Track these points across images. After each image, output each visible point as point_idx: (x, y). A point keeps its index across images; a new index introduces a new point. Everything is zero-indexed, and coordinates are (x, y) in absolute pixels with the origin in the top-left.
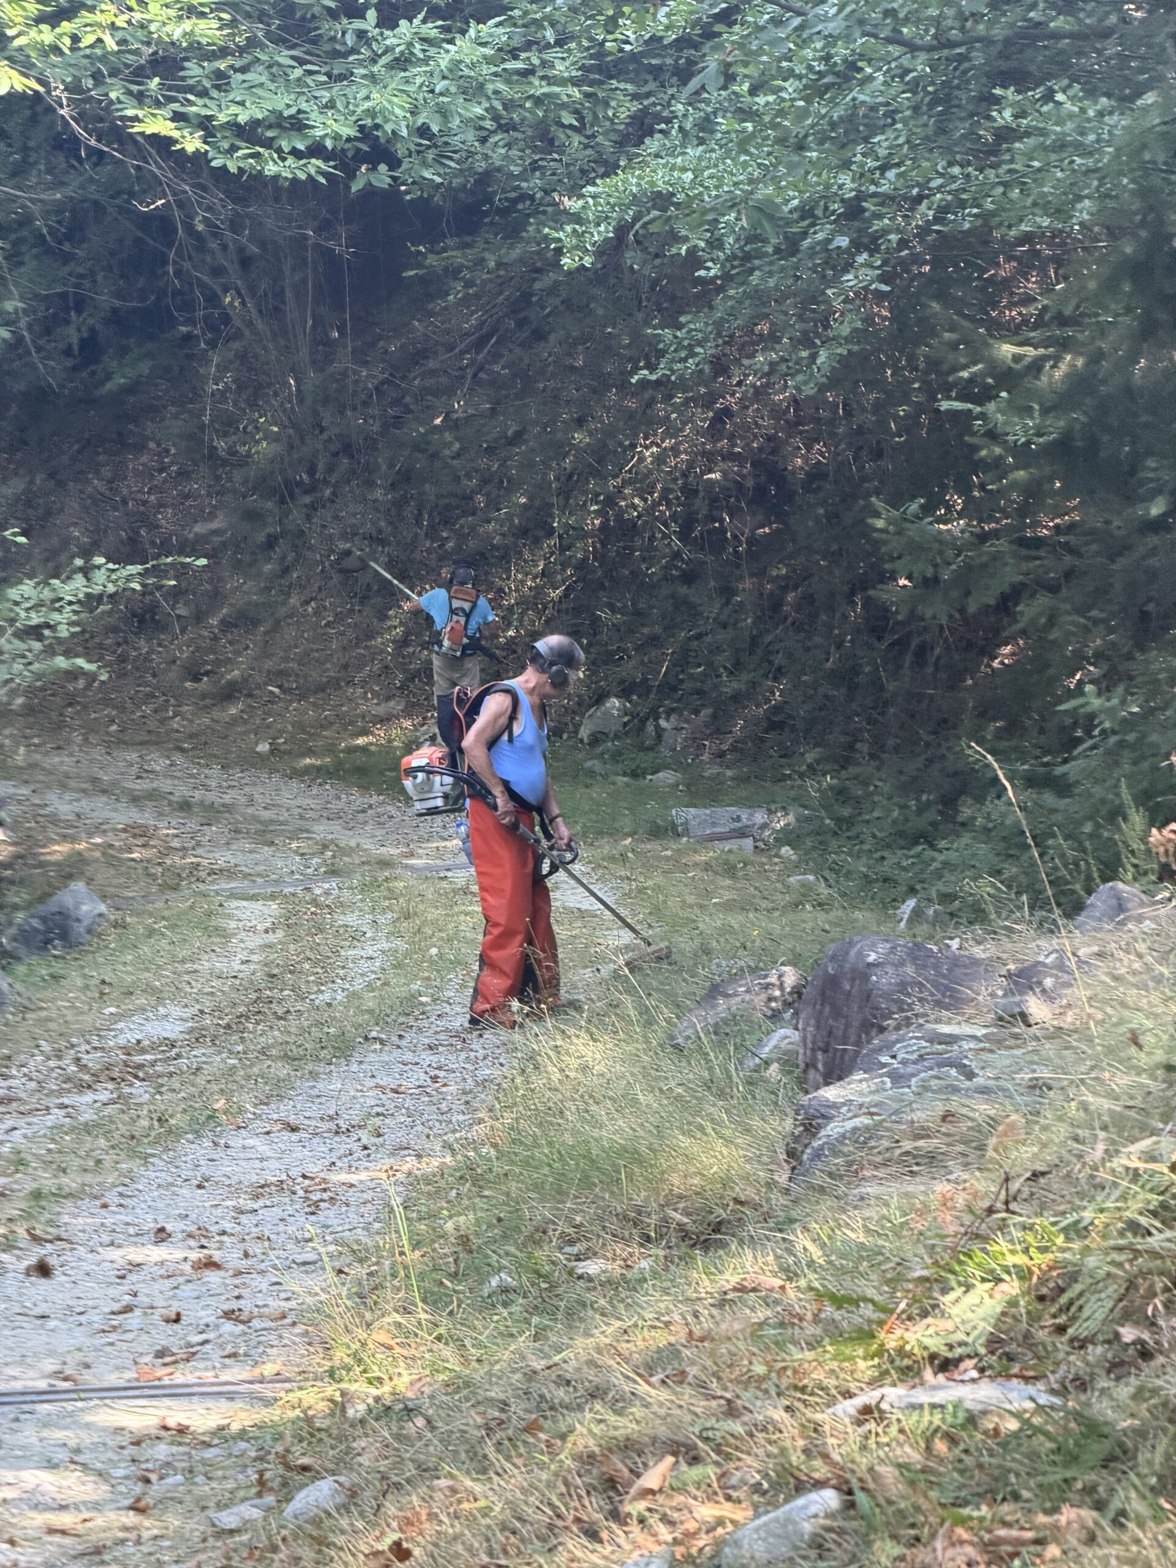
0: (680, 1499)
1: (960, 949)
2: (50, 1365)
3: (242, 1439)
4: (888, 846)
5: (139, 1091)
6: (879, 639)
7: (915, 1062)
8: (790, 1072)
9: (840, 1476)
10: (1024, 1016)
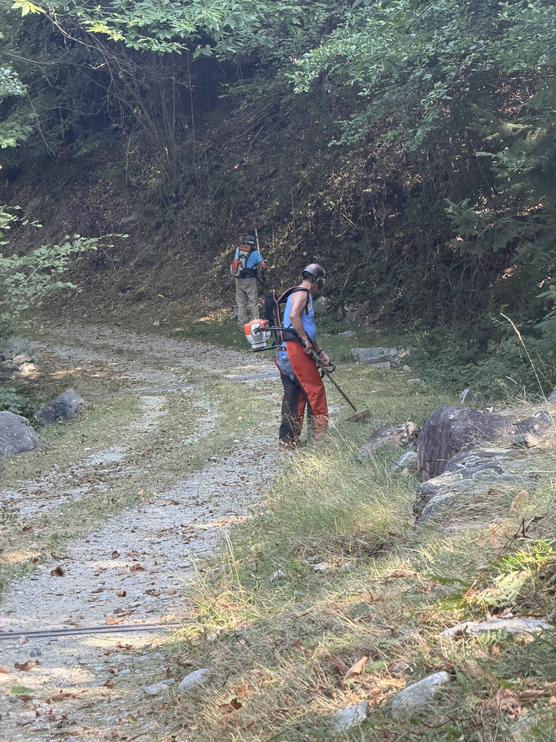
0: (370, 677)
1: (493, 412)
2: (64, 618)
3: (157, 651)
4: (455, 364)
5: (102, 487)
6: (448, 266)
7: (474, 466)
8: (414, 472)
9: (448, 665)
10: (526, 443)
